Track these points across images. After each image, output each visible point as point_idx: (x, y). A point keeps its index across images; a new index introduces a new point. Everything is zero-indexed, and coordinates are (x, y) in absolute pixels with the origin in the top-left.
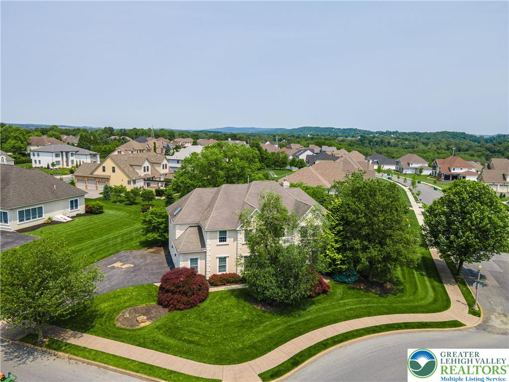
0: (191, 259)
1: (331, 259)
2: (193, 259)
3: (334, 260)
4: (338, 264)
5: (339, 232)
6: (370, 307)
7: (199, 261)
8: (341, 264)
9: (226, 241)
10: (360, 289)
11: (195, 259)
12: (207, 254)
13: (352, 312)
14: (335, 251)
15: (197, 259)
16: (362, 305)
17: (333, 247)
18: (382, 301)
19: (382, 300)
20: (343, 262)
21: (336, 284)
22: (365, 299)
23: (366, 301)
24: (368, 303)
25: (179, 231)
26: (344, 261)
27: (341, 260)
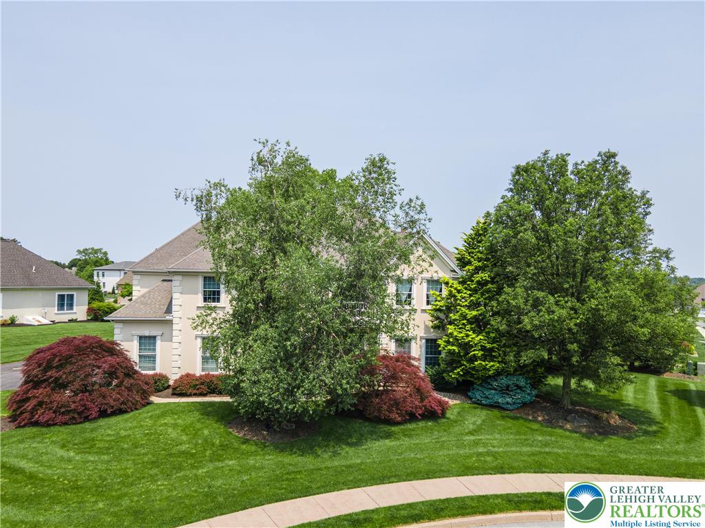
0: (141, 337)
1: (460, 345)
2: (145, 337)
3: (466, 347)
4: (475, 358)
5: (481, 284)
6: (547, 453)
7: (159, 343)
8: (484, 358)
9: (218, 301)
10: (535, 420)
11: (150, 337)
12: (175, 327)
13: (489, 459)
14: (468, 327)
15: (154, 337)
16: (525, 449)
17: (464, 317)
18: (586, 444)
19: (588, 444)
20: (488, 354)
21: (475, 408)
22: (540, 439)
23: (540, 441)
24: (546, 445)
25: (138, 288)
26: (491, 350)
27: (483, 348)
